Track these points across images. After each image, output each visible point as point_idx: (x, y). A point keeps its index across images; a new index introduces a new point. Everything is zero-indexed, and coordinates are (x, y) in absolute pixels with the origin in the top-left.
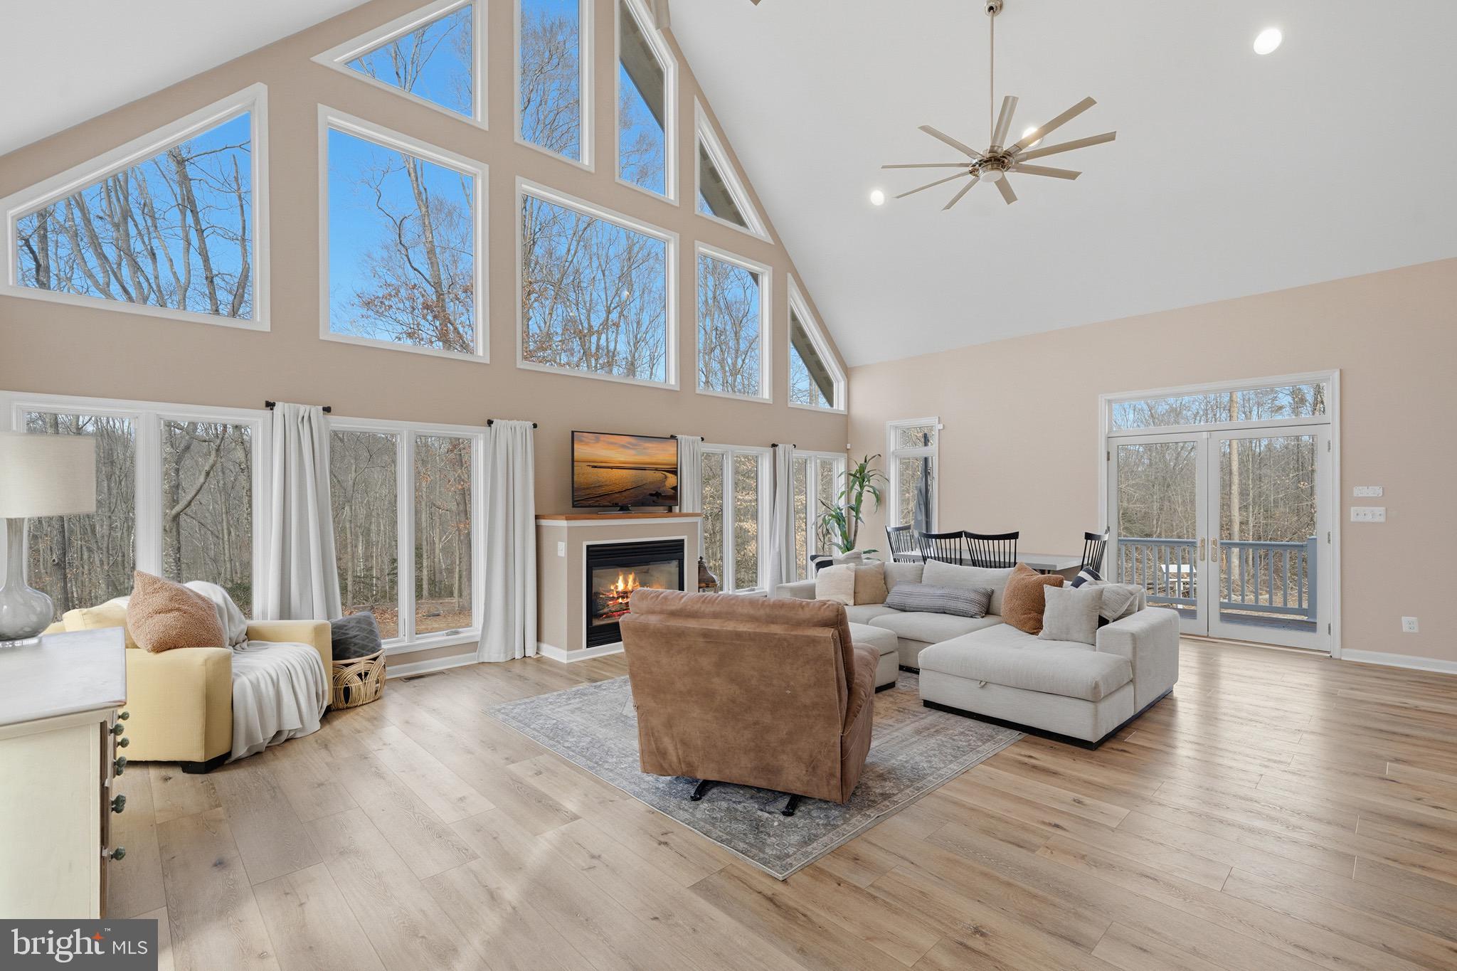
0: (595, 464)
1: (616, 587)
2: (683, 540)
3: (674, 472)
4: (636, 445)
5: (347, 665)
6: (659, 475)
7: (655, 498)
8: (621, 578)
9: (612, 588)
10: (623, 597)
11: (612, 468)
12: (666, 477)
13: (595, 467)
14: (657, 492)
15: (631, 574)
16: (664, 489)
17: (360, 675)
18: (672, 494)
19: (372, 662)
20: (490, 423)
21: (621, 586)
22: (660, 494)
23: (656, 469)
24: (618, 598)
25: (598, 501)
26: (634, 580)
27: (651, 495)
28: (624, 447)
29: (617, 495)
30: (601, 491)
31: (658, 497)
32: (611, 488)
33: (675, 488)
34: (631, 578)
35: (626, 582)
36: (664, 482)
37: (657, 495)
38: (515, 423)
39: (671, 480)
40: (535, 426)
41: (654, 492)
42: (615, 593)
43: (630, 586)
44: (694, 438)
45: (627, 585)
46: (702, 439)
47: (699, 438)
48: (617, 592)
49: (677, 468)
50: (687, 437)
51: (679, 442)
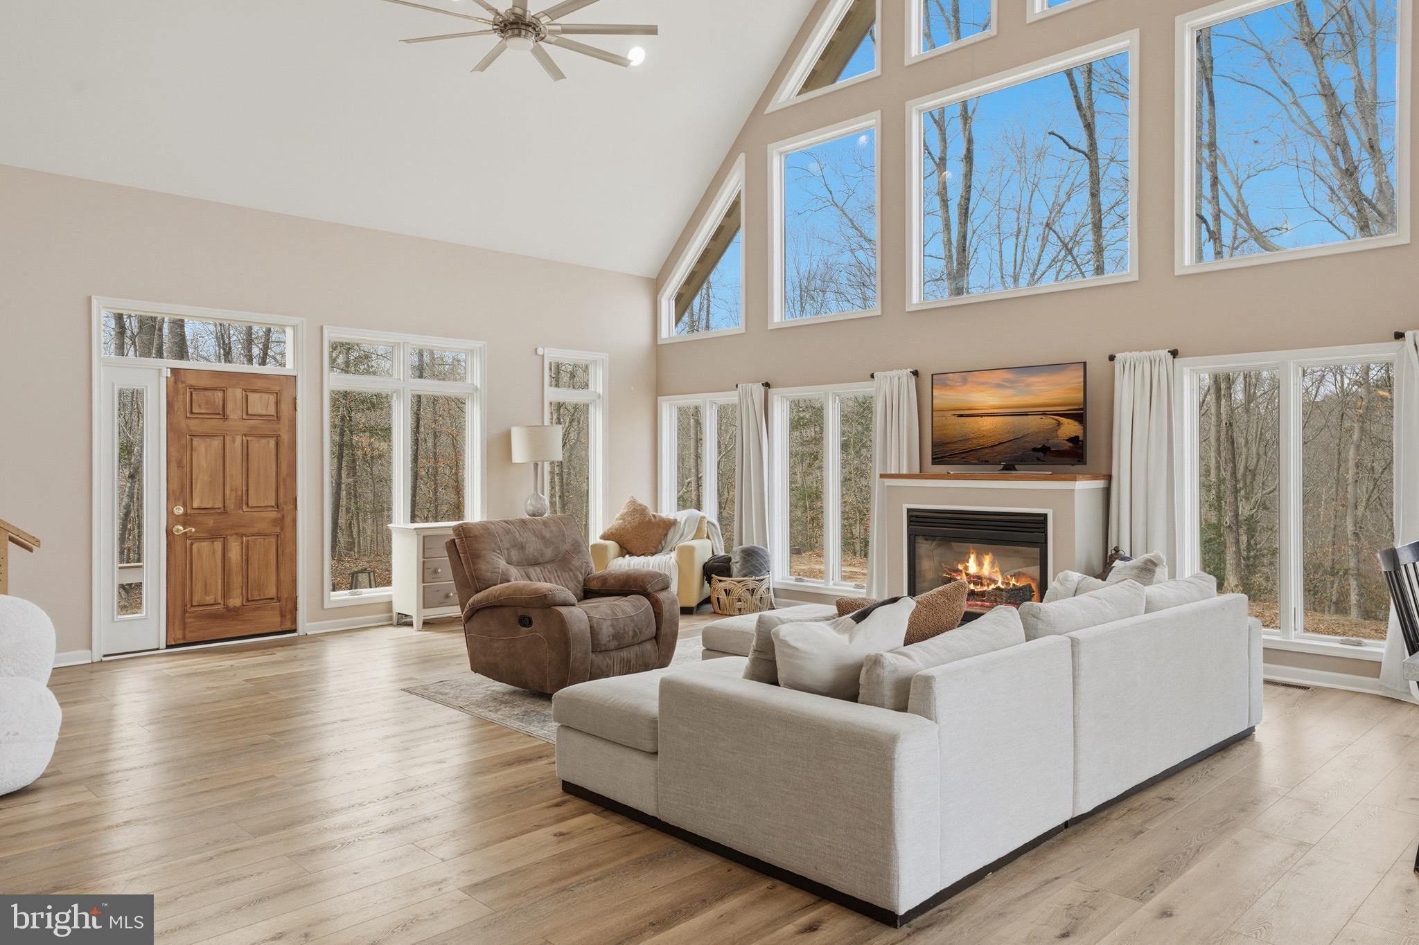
0: (962, 412)
1: (966, 568)
2: (1045, 516)
3: (1079, 415)
5: (720, 581)
6: (1048, 421)
7: (1040, 454)
8: (973, 557)
9: (960, 567)
10: (975, 584)
11: (981, 416)
12: (1059, 424)
13: (961, 416)
14: (1044, 446)
15: (988, 554)
16: (1055, 441)
17: (726, 591)
19: (735, 583)
20: (872, 376)
21: (972, 567)
22: (1049, 449)
23: (1044, 414)
24: (969, 582)
25: (964, 458)
26: (992, 564)
27: (1035, 450)
29: (987, 451)
31: (1044, 453)
32: (981, 442)
33: (1074, 440)
34: (987, 560)
35: (980, 564)
36: (1056, 430)
37: (1045, 449)
38: (895, 373)
39: (1070, 428)
40: (916, 373)
41: (1039, 446)
42: (964, 575)
43: (986, 571)
44: (1151, 353)
45: (982, 568)
46: (1174, 353)
47: (1164, 353)
48: (967, 575)
49: (1084, 409)
50: (1135, 354)
51: (1118, 365)
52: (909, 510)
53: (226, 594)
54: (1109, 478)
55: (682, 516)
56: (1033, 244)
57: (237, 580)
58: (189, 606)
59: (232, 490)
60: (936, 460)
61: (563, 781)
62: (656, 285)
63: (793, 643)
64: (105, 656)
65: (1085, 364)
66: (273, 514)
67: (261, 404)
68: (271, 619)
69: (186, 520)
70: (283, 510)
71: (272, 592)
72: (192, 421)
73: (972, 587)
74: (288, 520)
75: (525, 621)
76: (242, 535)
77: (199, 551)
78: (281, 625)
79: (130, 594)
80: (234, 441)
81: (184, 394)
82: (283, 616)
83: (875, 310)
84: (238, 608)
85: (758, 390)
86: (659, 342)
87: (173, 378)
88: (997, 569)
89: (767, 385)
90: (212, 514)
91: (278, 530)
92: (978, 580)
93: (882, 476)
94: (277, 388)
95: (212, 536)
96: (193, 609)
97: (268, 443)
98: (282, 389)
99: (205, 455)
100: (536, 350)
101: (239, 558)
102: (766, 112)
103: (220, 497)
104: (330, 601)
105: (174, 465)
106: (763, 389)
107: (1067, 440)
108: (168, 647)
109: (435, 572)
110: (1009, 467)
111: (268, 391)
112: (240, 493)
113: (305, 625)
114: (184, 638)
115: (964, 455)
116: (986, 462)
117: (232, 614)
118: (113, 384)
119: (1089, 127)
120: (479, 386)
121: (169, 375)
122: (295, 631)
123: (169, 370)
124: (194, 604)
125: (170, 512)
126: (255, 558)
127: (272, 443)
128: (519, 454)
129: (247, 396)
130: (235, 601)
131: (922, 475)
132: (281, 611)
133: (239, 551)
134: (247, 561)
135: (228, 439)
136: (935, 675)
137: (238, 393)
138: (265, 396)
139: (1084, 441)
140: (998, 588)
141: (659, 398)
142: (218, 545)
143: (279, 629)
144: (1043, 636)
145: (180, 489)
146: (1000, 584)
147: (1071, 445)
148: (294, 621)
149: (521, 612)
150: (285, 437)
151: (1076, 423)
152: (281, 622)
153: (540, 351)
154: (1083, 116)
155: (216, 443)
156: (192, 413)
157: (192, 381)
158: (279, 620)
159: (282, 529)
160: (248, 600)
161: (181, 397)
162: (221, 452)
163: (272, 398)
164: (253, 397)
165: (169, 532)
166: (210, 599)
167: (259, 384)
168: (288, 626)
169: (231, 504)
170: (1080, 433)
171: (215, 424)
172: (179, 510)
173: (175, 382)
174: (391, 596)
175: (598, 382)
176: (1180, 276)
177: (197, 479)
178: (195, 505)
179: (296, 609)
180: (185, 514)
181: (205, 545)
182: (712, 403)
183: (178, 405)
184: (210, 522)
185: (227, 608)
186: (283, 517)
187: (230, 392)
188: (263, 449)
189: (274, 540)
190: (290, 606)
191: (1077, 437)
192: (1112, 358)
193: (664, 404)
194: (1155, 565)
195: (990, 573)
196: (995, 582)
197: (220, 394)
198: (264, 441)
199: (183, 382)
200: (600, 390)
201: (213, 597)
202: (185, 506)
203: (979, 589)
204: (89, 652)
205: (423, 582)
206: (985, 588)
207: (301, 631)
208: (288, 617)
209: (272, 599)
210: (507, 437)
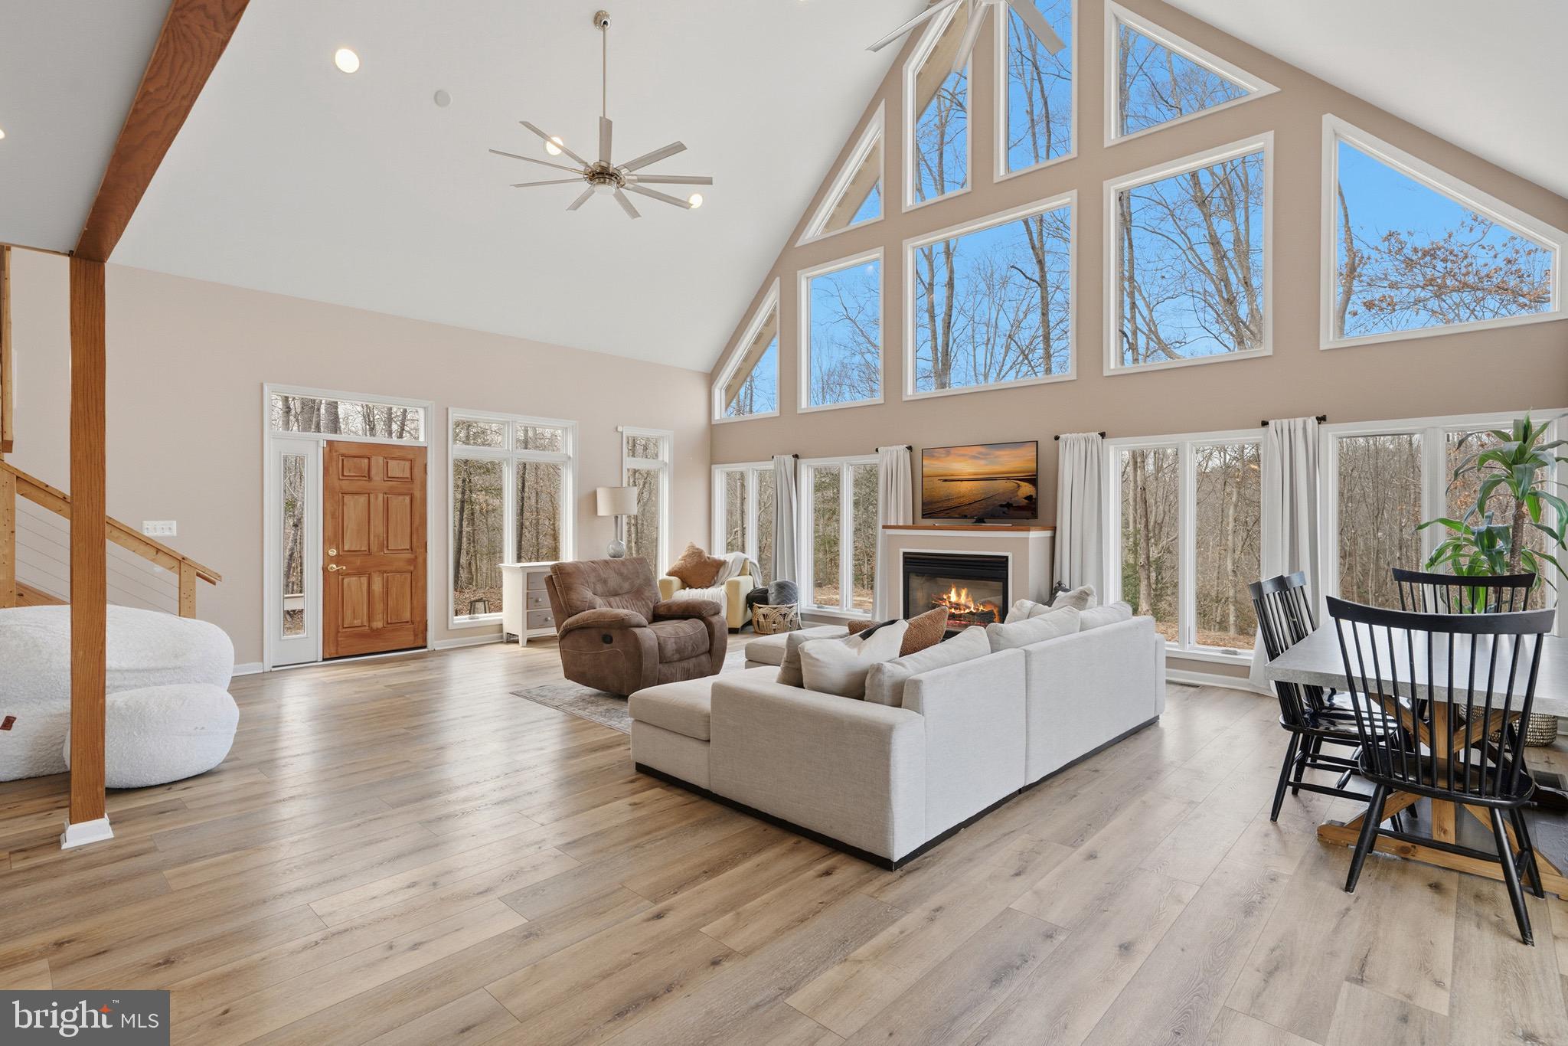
0: (946, 478)
1: (949, 597)
2: (1006, 558)
3: (1033, 480)
4: (987, 455)
5: (760, 608)
6: (1011, 484)
7: (1005, 509)
8: (953, 591)
9: (945, 597)
10: (956, 609)
11: (962, 480)
12: (1019, 486)
13: (946, 480)
15: (965, 587)
16: (1016, 499)
17: (764, 615)
18: (1025, 504)
19: (771, 609)
20: (877, 450)
21: (953, 597)
24: (950, 608)
26: (967, 596)
27: (1001, 506)
28: (974, 457)
30: (952, 504)
31: (1008, 508)
33: (1029, 498)
34: (964, 592)
35: (959, 595)
37: (1009, 505)
38: (895, 448)
39: (1026, 489)
40: (910, 448)
42: (948, 602)
43: (963, 600)
44: (1085, 435)
45: (960, 598)
46: (1103, 435)
47: (1095, 435)
48: (950, 602)
49: (1037, 475)
50: (1074, 435)
51: (1061, 443)
52: (904, 553)
53: (370, 618)
54: (1054, 529)
55: (729, 557)
56: (999, 351)
57: (379, 607)
58: (341, 627)
59: (374, 536)
60: (924, 516)
61: (637, 763)
62: (711, 377)
63: (814, 656)
64: (274, 667)
65: (1037, 442)
66: (408, 556)
67: (398, 469)
68: (407, 638)
69: (338, 560)
70: (416, 552)
71: (407, 616)
72: (344, 482)
73: (953, 610)
74: (420, 560)
75: (607, 639)
76: (385, 572)
77: (349, 584)
78: (414, 643)
79: (293, 617)
80: (377, 498)
81: (338, 461)
82: (416, 635)
83: (879, 398)
84: (380, 629)
85: (789, 460)
86: (713, 423)
87: (328, 449)
88: (970, 599)
89: (796, 456)
90: (358, 555)
91: (412, 568)
92: (957, 606)
93: (885, 527)
94: (410, 456)
95: (359, 573)
96: (344, 630)
97: (404, 499)
98: (415, 458)
99: (354, 508)
100: (617, 429)
101: (381, 590)
102: (797, 245)
103: (366, 542)
104: (453, 624)
105: (329, 517)
106: (793, 459)
107: (1025, 498)
108: (324, 660)
109: (537, 601)
110: (980, 520)
111: (404, 459)
112: (382, 538)
113: (434, 642)
114: (337, 653)
115: (949, 511)
116: (965, 517)
117: (375, 634)
118: (280, 452)
119: (1041, 263)
120: (571, 456)
121: (325, 446)
122: (425, 647)
123: (325, 442)
124: (345, 626)
125: (325, 554)
126: (393, 591)
127: (408, 498)
128: (604, 509)
129: (387, 462)
130: (378, 624)
131: (914, 527)
132: (414, 631)
133: (381, 586)
134: (387, 592)
135: (372, 496)
136: (922, 678)
137: (381, 460)
138: (402, 462)
139: (1036, 499)
140: (971, 612)
141: (713, 466)
142: (364, 580)
143: (413, 646)
144: (1005, 649)
145: (334, 534)
146: (972, 609)
147: (1027, 501)
148: (425, 639)
149: (604, 632)
150: (417, 494)
151: (1031, 486)
152: (415, 640)
153: (620, 429)
154: (1036, 255)
155: (363, 499)
156: (343, 475)
157: (344, 451)
158: (412, 638)
159: (415, 567)
160: (388, 623)
161: (334, 463)
162: (367, 505)
163: (407, 464)
164: (392, 463)
165: (325, 570)
166: (357, 622)
167: (397, 453)
168: (420, 644)
169: (374, 548)
170: (1033, 493)
171: (363, 484)
172: (333, 552)
173: (330, 451)
174: (502, 620)
175: (665, 454)
176: (1106, 377)
177: (347, 527)
178: (346, 548)
179: (426, 630)
180: (338, 555)
181: (354, 579)
182: (753, 470)
183: (333, 470)
184: (358, 562)
185: (371, 629)
186: (416, 557)
187: (373, 459)
188: (400, 504)
189: (409, 575)
190: (421, 628)
191: (1031, 496)
192: (1057, 438)
193: (717, 471)
194: (1088, 595)
195: (966, 602)
196: (969, 608)
197: (366, 461)
198: (401, 498)
199: (336, 451)
200: (667, 460)
201: (360, 621)
202: (337, 549)
203: (957, 612)
204: (261, 663)
205: (527, 608)
206: (962, 612)
207: (430, 647)
208: (420, 635)
209: (407, 622)
210: (594, 495)
